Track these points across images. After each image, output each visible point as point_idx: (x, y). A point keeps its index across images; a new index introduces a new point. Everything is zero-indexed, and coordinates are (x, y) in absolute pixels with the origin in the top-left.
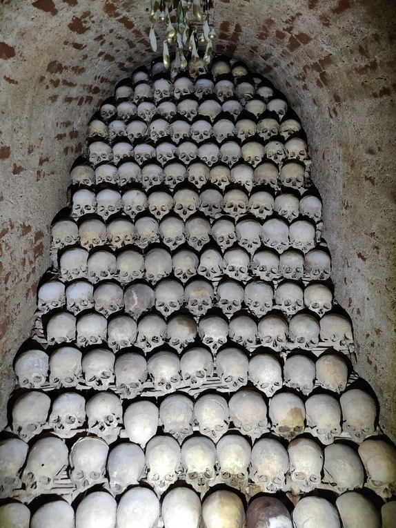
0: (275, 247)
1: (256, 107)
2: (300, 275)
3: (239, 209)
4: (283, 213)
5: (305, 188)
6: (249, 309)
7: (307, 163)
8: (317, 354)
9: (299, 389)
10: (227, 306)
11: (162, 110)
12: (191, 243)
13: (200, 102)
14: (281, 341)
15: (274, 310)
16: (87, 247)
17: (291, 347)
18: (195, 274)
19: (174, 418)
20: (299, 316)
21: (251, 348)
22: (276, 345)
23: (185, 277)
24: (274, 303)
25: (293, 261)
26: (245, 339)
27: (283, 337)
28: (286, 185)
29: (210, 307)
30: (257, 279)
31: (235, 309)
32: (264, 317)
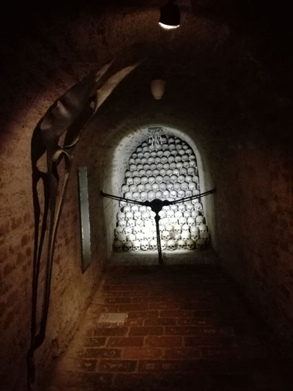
0: (184, 189)
3: (174, 181)
4: (187, 181)
5: (195, 174)
7: (196, 168)
11: (152, 155)
12: (161, 190)
13: (164, 152)
16: (132, 192)
28: (189, 174)
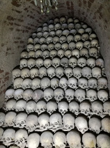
0: (87, 77)
1: (81, 31)
2: (96, 87)
3: (74, 64)
4: (90, 65)
5: (98, 56)
6: (77, 99)
7: (99, 48)
8: (102, 117)
9: (94, 131)
10: (68, 97)
11: (51, 34)
12: (57, 76)
14: (88, 111)
15: (86, 100)
16: (23, 77)
17: (92, 114)
18: (58, 86)
19: (44, 141)
20: (95, 102)
21: (77, 114)
22: (86, 113)
23: (54, 87)
24: (86, 97)
25: (93, 82)
26: (74, 110)
27: (89, 110)
28: (91, 55)
29: (62, 98)
30: (80, 88)
31: (71, 99)
32: (82, 102)
